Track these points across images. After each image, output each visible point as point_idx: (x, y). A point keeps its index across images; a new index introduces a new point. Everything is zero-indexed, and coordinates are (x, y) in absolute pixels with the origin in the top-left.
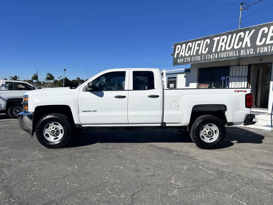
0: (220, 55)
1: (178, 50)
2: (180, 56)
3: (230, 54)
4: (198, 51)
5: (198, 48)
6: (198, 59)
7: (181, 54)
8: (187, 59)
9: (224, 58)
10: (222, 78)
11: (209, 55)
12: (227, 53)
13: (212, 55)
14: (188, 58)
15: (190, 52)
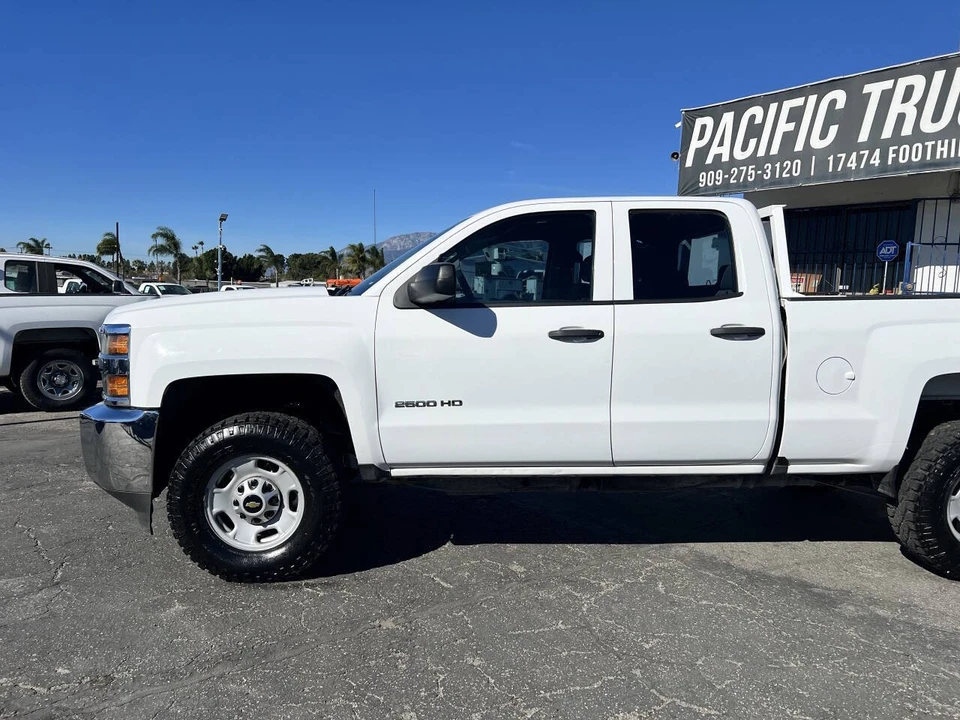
0: (891, 156)
1: (701, 137)
2: (709, 160)
3: (939, 149)
4: (789, 138)
5: (791, 126)
6: (790, 171)
7: (714, 150)
8: (740, 172)
9: (909, 165)
10: (884, 251)
11: (844, 155)
12: (925, 148)
13: (854, 154)
14: (745, 168)
15: (753, 142)
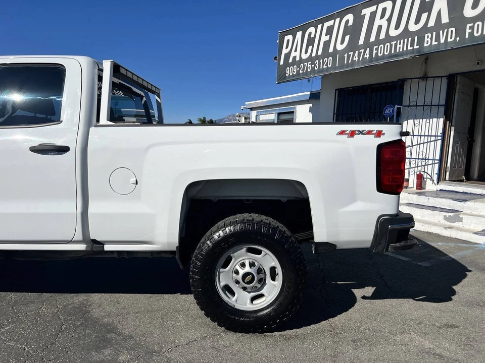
0: (375, 52)
1: (287, 47)
2: (290, 61)
4: (327, 44)
5: (327, 38)
6: (327, 65)
7: (293, 54)
8: (304, 66)
9: (384, 57)
10: (387, 111)
11: (352, 53)
13: (357, 52)
14: (306, 64)
15: (310, 48)
